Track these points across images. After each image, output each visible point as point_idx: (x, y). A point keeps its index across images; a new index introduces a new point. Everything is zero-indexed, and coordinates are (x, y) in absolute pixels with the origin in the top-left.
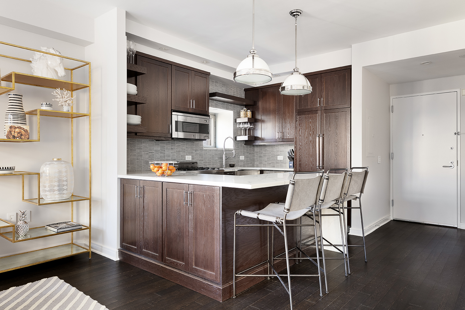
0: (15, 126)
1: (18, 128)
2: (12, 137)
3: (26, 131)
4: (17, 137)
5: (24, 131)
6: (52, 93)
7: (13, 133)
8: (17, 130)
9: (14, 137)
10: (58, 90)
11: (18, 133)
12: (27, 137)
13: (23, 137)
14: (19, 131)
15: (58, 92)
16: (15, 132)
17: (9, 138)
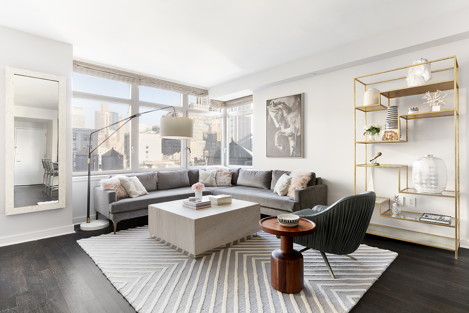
0: (388, 131)
1: (390, 132)
2: (385, 139)
3: (396, 134)
4: (389, 139)
5: (395, 134)
6: (423, 98)
7: (386, 136)
8: (389, 134)
9: (387, 139)
10: (428, 94)
11: (390, 136)
12: (396, 138)
13: (393, 138)
14: (391, 134)
15: (428, 95)
16: (387, 135)
17: (384, 140)
